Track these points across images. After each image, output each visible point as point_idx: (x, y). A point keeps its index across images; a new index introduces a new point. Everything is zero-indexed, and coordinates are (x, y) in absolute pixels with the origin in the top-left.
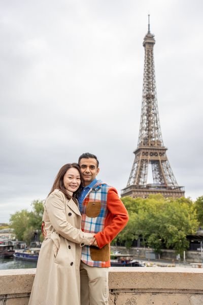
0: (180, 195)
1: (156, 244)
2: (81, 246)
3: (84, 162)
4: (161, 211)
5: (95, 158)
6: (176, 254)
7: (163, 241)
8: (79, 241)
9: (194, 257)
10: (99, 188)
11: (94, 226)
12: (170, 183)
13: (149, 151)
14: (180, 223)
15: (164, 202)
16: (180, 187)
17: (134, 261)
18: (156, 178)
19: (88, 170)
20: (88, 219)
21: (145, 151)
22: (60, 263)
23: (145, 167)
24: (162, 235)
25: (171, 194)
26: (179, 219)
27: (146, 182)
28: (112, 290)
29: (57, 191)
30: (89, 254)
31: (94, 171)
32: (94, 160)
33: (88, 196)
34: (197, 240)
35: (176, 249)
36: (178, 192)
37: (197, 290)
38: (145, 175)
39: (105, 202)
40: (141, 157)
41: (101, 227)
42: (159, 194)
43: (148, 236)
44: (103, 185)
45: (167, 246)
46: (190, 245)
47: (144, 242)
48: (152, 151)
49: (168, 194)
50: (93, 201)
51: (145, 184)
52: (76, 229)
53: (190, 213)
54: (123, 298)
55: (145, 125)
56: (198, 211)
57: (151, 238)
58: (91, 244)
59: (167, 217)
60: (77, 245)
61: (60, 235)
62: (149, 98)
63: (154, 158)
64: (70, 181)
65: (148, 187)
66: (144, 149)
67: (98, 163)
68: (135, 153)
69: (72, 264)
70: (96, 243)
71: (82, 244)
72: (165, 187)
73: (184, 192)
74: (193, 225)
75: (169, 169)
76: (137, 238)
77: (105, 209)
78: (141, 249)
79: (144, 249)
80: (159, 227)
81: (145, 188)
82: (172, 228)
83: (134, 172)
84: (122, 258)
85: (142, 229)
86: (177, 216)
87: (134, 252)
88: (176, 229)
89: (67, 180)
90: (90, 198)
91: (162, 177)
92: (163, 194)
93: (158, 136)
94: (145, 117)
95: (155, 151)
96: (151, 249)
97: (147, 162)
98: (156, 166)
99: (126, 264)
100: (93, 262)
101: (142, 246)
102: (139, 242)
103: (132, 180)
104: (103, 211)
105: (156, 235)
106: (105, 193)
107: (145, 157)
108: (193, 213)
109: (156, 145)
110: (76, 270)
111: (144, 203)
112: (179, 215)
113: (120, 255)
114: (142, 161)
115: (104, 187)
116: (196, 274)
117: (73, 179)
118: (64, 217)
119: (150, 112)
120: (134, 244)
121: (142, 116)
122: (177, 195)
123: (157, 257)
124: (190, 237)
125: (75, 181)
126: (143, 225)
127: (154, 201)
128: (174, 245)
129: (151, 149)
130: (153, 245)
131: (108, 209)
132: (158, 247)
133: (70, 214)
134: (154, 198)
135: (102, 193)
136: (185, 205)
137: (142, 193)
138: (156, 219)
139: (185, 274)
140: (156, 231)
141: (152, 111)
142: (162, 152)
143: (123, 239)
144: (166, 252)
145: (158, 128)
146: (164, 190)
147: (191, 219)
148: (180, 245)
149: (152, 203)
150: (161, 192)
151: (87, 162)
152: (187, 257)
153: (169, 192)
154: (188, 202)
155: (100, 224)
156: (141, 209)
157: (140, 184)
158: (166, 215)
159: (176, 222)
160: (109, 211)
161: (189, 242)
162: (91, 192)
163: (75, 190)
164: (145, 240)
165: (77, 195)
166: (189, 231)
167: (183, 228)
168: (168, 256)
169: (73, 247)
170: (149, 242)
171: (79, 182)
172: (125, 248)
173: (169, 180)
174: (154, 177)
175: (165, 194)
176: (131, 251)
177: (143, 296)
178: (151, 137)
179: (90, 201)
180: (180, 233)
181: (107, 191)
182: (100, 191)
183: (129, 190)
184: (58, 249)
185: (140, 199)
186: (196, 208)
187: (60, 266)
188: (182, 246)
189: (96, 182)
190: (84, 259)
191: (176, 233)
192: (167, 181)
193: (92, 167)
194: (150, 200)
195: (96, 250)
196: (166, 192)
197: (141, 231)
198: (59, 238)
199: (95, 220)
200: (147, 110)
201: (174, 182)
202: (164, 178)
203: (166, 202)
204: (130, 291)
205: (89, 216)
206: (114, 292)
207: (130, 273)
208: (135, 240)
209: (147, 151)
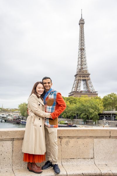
0: (96, 95)
1: (84, 118)
2: (45, 119)
3: (45, 81)
4: (87, 103)
5: (50, 78)
6: (93, 122)
7: (87, 116)
8: (44, 116)
9: (101, 123)
10: (53, 93)
11: (50, 110)
12: (91, 90)
13: (82, 75)
14: (96, 108)
15: (88, 99)
16: (96, 92)
17: (74, 125)
18: (85, 88)
19: (47, 84)
20: (48, 107)
21: (80, 75)
22: (35, 126)
23: (80, 83)
24: (87, 114)
25: (92, 95)
26: (95, 106)
27: (80, 90)
28: (59, 137)
29: (33, 94)
30: (49, 122)
31: (50, 84)
32: (49, 80)
33: (48, 96)
34: (103, 115)
35: (93, 120)
36: (95, 94)
37: (97, 136)
38: (80, 86)
39: (55, 99)
40: (78, 78)
41: (54, 110)
42: (86, 95)
43: (81, 114)
44: (54, 91)
45: (89, 118)
46: (99, 118)
47: (79, 117)
48: (83, 75)
49: (90, 95)
50: (50, 99)
51: (80, 91)
52: (42, 111)
53: (100, 104)
54: (64, 140)
55: (80, 63)
56: (103, 102)
57: (82, 115)
58: (49, 117)
59: (90, 105)
60: (43, 118)
61: (35, 114)
62: (82, 50)
63: (84, 78)
64: (39, 89)
65: (81, 92)
66: (79, 74)
67: (51, 80)
68: (75, 76)
69: (41, 126)
70: (51, 117)
71: (45, 118)
72: (89, 92)
73: (97, 94)
74: (101, 109)
75: (91, 83)
76: (76, 115)
77: (56, 102)
78: (77, 120)
79: (79, 120)
80: (86, 110)
81: (80, 93)
82: (91, 110)
83: (75, 85)
84: (69, 124)
85: (78, 111)
86: (94, 105)
87: (74, 121)
88: (93, 111)
89: (37, 89)
90: (49, 97)
91: (87, 87)
92: (88, 95)
93: (86, 68)
94: (80, 59)
95: (84, 75)
96: (82, 120)
97: (81, 80)
98: (85, 82)
99: (71, 126)
100: (50, 125)
101: (78, 119)
102: (77, 117)
103: (74, 89)
104: (54, 103)
105: (84, 113)
106: (56, 95)
107: (80, 78)
108: (101, 103)
109: (85, 72)
110: (43, 129)
111: (79, 99)
112: (95, 105)
113: (68, 122)
114: (79, 80)
115: (55, 92)
116: (96, 130)
117: (40, 89)
118: (37, 106)
119: (82, 56)
120: (75, 117)
121: (78, 59)
122: (94, 95)
123: (85, 123)
124: (99, 114)
125: (41, 89)
126: (78, 109)
127: (84, 98)
128: (92, 118)
129: (83, 74)
130: (83, 118)
131: (57, 102)
132: (85, 119)
133: (39, 105)
134: (84, 97)
135: (54, 95)
136: (98, 100)
137: (78, 95)
138: (85, 106)
139: (91, 130)
140: (85, 112)
141: (83, 56)
142: (88, 75)
143: (69, 116)
144: (89, 121)
145: (86, 64)
146: (89, 93)
147: (100, 106)
148: (95, 118)
149: (83, 99)
150: (87, 94)
151: (46, 81)
152: (98, 123)
153: (91, 94)
154: (100, 99)
155: (53, 109)
156: (78, 102)
157: (77, 90)
158: (89, 104)
159: (94, 108)
160: (57, 103)
161: (99, 116)
162: (49, 95)
163: (41, 93)
164: (79, 116)
165: (43, 96)
166: (99, 112)
167: (96, 110)
168: (89, 123)
169: (41, 119)
170: (81, 117)
171: (43, 90)
172: (70, 119)
173: (91, 89)
174: (84, 87)
175: (89, 95)
176: (73, 121)
177: (73, 139)
178: (83, 69)
179: (49, 99)
180: (95, 112)
181: (56, 94)
182: (53, 94)
183: (72, 93)
184: (34, 120)
185: (77, 97)
186: (103, 101)
187: (35, 127)
188: (96, 118)
189: (52, 90)
190: (46, 124)
191: (94, 113)
192: (90, 89)
193: (49, 83)
194: (82, 98)
195: (52, 120)
196: (89, 94)
197: (78, 112)
198: (35, 115)
199: (51, 107)
200: (81, 56)
201: (93, 90)
202: (88, 88)
203: (89, 99)
204: (68, 137)
205: (48, 105)
206: (60, 138)
207: (68, 130)
208: (75, 116)
209: (81, 75)
